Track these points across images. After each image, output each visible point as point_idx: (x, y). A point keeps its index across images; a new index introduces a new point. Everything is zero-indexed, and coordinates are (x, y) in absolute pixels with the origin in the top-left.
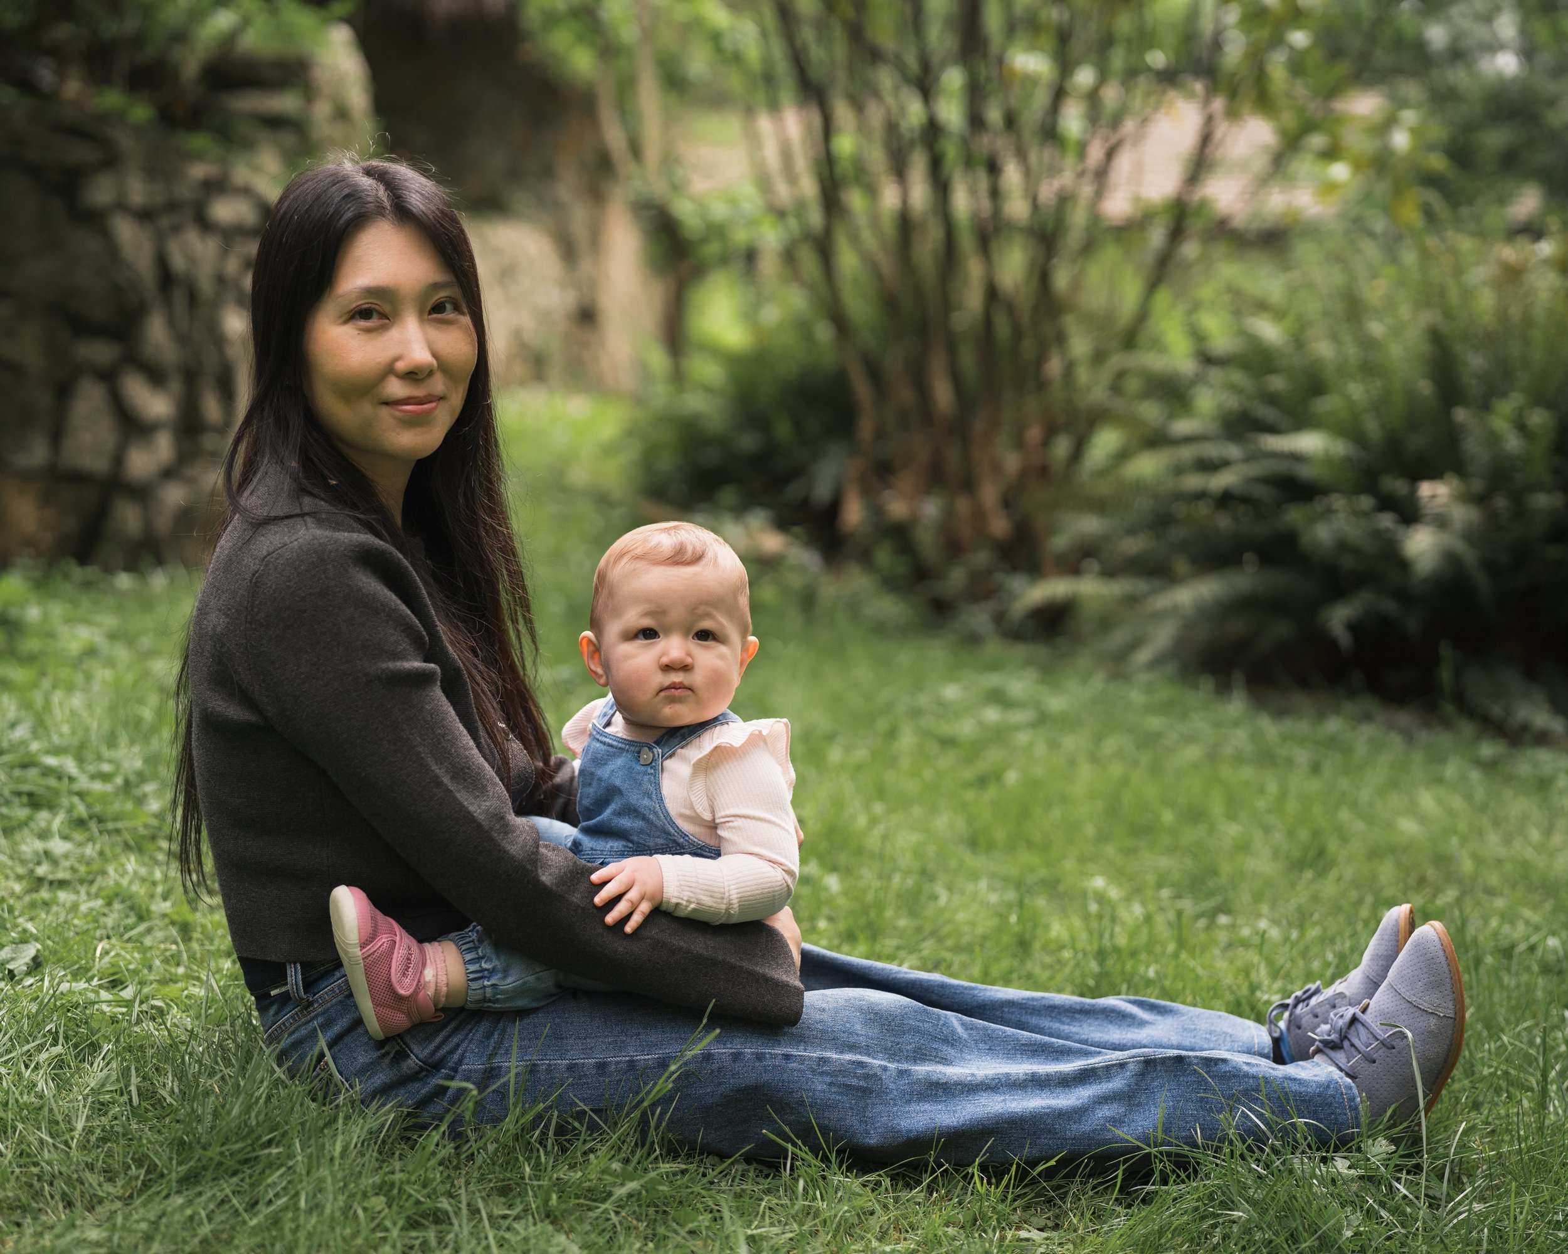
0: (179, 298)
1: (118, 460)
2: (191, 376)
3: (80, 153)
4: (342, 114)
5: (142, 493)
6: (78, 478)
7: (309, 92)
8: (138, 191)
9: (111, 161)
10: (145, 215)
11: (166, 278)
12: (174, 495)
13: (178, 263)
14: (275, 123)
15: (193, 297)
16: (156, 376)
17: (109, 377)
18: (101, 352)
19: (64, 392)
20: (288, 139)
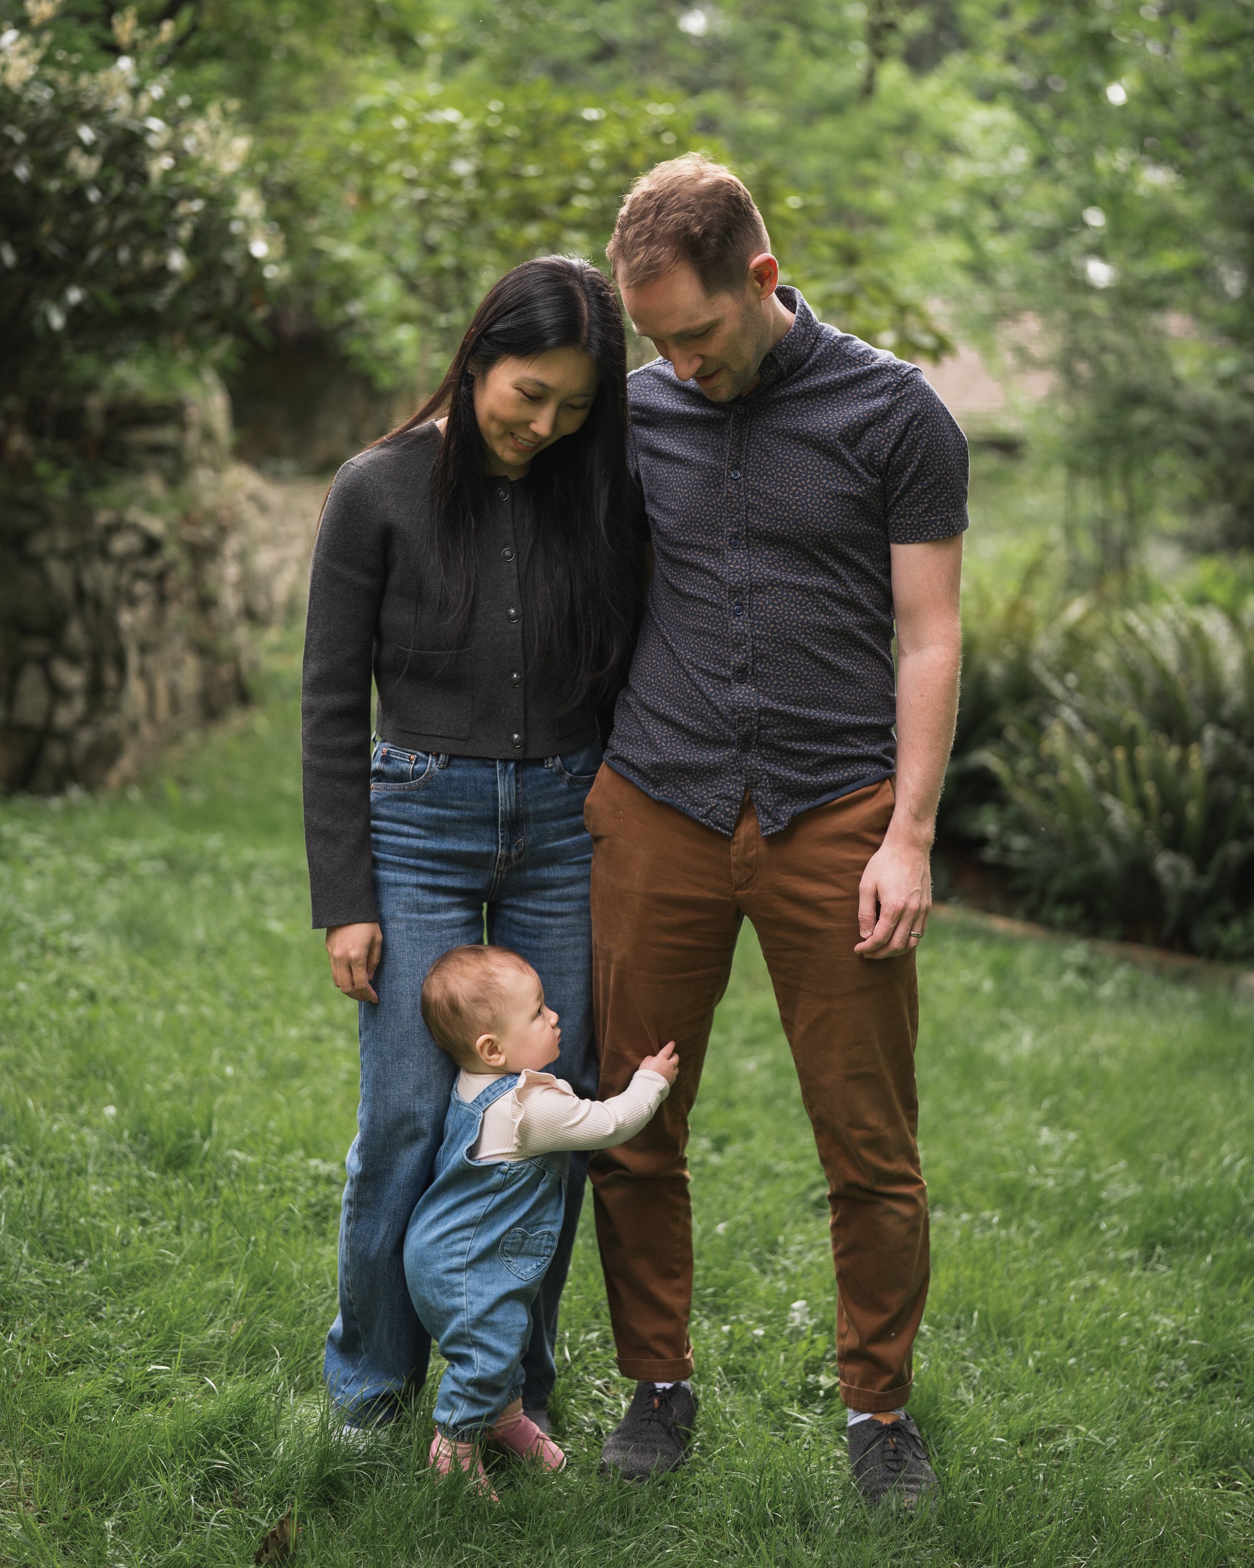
0: (89, 607)
1: (49, 716)
2: (97, 657)
3: (26, 519)
4: (208, 435)
5: (66, 737)
6: (24, 729)
7: (183, 425)
8: (63, 540)
9: (46, 522)
10: (68, 556)
11: (80, 593)
12: (86, 737)
13: (88, 582)
14: (157, 450)
15: (98, 604)
16: (73, 659)
17: (44, 663)
18: (38, 646)
19: (14, 673)
20: (167, 462)
